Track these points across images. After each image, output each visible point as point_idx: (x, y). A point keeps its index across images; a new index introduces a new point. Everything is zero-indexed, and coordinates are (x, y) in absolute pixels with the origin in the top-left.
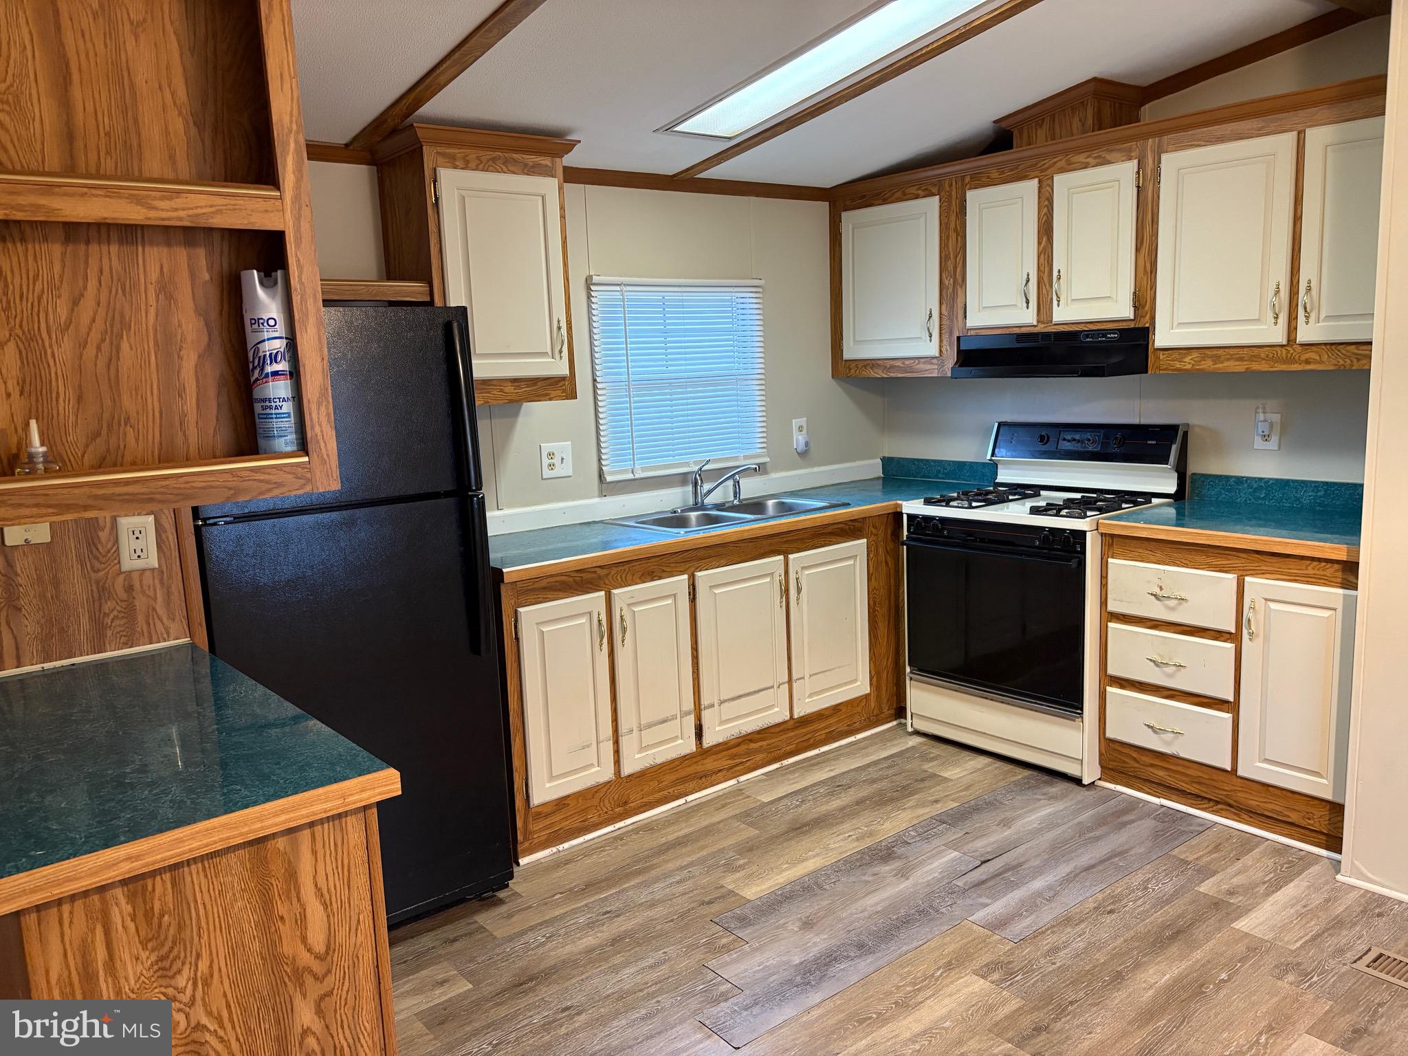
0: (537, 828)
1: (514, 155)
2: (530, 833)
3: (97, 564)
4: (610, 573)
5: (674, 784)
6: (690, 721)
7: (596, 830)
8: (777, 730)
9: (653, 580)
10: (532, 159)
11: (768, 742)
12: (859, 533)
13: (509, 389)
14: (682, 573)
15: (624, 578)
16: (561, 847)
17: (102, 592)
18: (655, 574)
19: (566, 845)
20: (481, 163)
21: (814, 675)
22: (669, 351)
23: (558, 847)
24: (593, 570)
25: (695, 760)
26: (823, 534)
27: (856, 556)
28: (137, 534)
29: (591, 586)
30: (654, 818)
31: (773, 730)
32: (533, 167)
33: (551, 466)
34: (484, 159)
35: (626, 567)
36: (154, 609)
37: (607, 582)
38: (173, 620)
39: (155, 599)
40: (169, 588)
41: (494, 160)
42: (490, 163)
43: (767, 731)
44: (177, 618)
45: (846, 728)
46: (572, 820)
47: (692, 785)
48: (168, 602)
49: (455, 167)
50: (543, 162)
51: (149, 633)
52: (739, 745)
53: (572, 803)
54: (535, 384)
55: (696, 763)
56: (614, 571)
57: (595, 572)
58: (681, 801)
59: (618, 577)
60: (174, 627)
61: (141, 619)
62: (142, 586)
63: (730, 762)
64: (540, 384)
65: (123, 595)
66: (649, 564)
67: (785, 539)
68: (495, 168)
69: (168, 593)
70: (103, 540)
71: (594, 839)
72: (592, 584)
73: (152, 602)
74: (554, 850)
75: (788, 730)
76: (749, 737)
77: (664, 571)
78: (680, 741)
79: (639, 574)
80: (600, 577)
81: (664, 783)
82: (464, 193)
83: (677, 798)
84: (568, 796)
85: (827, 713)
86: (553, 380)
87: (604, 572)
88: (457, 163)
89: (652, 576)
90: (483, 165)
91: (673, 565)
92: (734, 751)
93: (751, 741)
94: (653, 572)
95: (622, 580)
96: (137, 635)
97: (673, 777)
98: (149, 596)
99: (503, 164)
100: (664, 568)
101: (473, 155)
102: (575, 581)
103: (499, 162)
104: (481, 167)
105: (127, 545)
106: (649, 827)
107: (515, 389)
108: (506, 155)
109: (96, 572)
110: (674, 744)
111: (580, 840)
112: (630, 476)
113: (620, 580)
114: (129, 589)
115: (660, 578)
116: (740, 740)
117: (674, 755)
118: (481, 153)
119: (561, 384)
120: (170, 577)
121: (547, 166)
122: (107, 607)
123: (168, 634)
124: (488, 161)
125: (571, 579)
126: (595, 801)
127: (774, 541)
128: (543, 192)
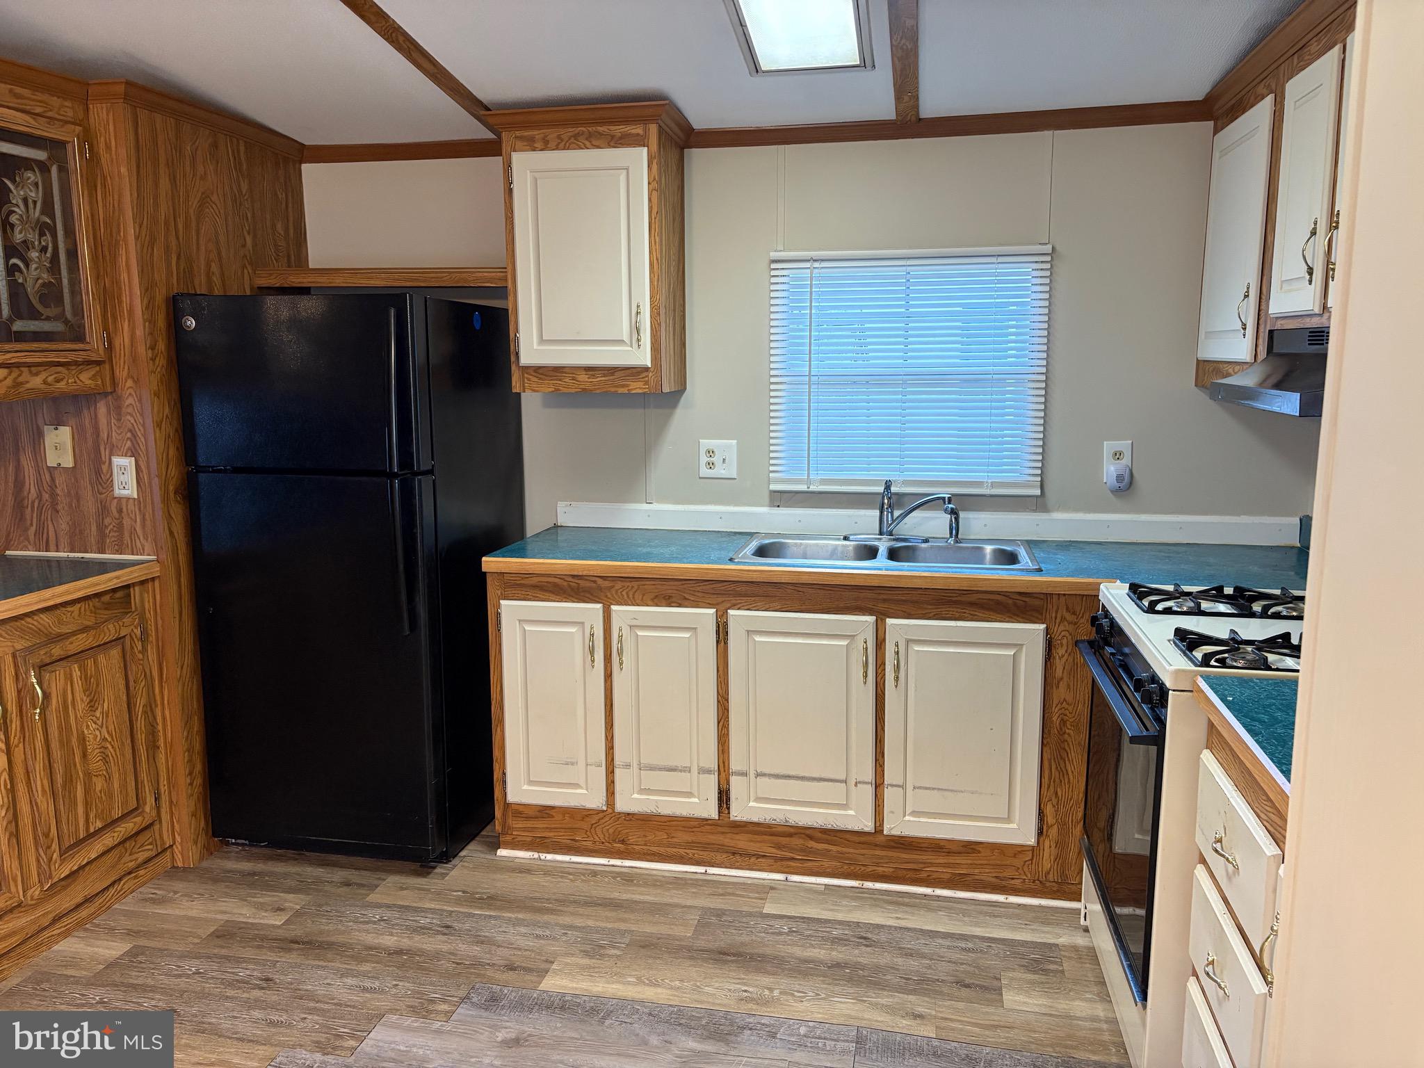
0: (517, 826)
1: (599, 128)
2: (509, 828)
3: (100, 488)
4: (613, 587)
5: (691, 845)
6: (712, 782)
7: (590, 856)
8: (857, 839)
9: (669, 605)
10: (618, 130)
11: (839, 849)
12: (1036, 614)
13: (583, 377)
14: (710, 606)
15: (631, 596)
16: (543, 856)
17: (103, 510)
18: (673, 600)
19: (550, 857)
20: (562, 140)
21: (920, 788)
22: (910, 339)
23: (541, 854)
24: (594, 579)
25: (720, 829)
26: (956, 602)
27: (1022, 645)
28: (123, 470)
29: (588, 595)
30: (654, 872)
31: (848, 836)
32: (621, 138)
33: (711, 465)
34: (565, 137)
35: (635, 584)
36: (135, 529)
37: (609, 596)
38: (147, 540)
39: (136, 521)
40: (144, 515)
41: (576, 136)
42: (572, 140)
43: (838, 834)
44: (149, 539)
45: (994, 880)
46: (556, 834)
47: (720, 857)
48: (143, 526)
49: (534, 150)
50: (633, 131)
51: (132, 546)
52: (790, 835)
53: (559, 817)
54: (612, 374)
55: (723, 833)
56: (619, 585)
57: (595, 582)
58: (701, 869)
59: (624, 593)
60: (148, 547)
61: (126, 535)
62: (127, 509)
63: (774, 850)
64: (618, 374)
65: (116, 514)
66: (665, 587)
67: (882, 597)
68: (578, 145)
69: (144, 520)
70: (104, 471)
71: (580, 863)
72: (589, 592)
73: (133, 523)
74: (536, 855)
75: (876, 845)
76: (808, 832)
77: (686, 599)
78: (696, 800)
79: (653, 595)
80: (600, 589)
81: (675, 840)
82: (537, 175)
83: (698, 863)
84: (553, 808)
85: (954, 848)
86: (634, 371)
87: (607, 584)
88: (536, 145)
89: (669, 601)
90: (564, 143)
91: (699, 594)
92: (784, 840)
93: (811, 838)
94: (670, 597)
95: (628, 597)
96: (124, 546)
97: (687, 837)
98: (131, 518)
99: (587, 139)
100: (687, 596)
101: (552, 134)
102: (570, 586)
103: (581, 138)
104: (562, 145)
105: (117, 478)
106: (629, 878)
107: (589, 378)
108: (590, 129)
109: (101, 494)
110: (687, 800)
111: (566, 858)
112: (803, 488)
113: (625, 596)
114: (120, 511)
115: (680, 606)
116: (792, 830)
117: (684, 812)
118: (562, 131)
119: (644, 375)
120: (145, 507)
121: (638, 134)
122: (107, 521)
123: (143, 550)
124: (570, 139)
125: (565, 584)
126: (585, 826)
127: (862, 595)
128: (625, 165)
